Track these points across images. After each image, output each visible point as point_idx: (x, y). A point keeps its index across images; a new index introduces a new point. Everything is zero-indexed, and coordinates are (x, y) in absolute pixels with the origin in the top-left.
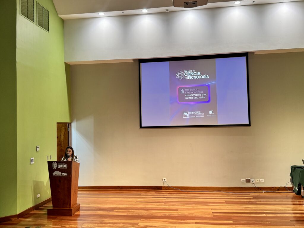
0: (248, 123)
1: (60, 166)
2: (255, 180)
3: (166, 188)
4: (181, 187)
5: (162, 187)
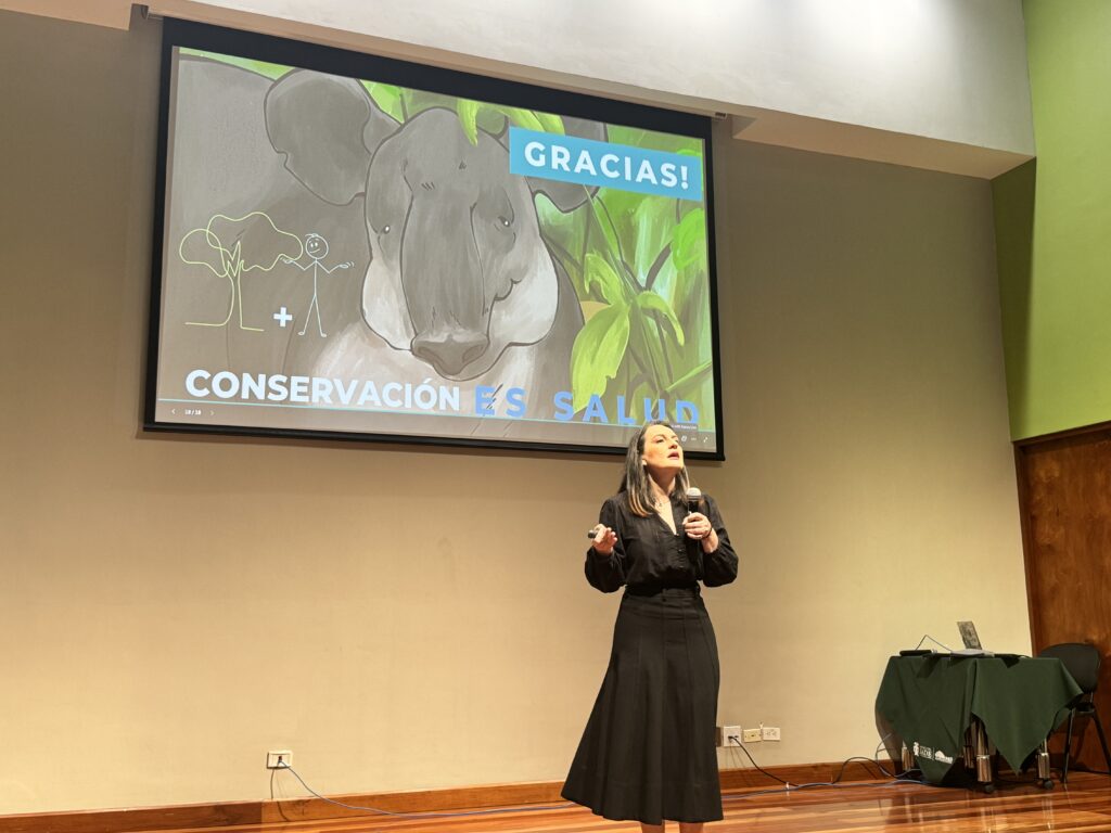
0: (713, 448)
2: (742, 734)
3: (288, 814)
4: (383, 797)
5: (264, 810)
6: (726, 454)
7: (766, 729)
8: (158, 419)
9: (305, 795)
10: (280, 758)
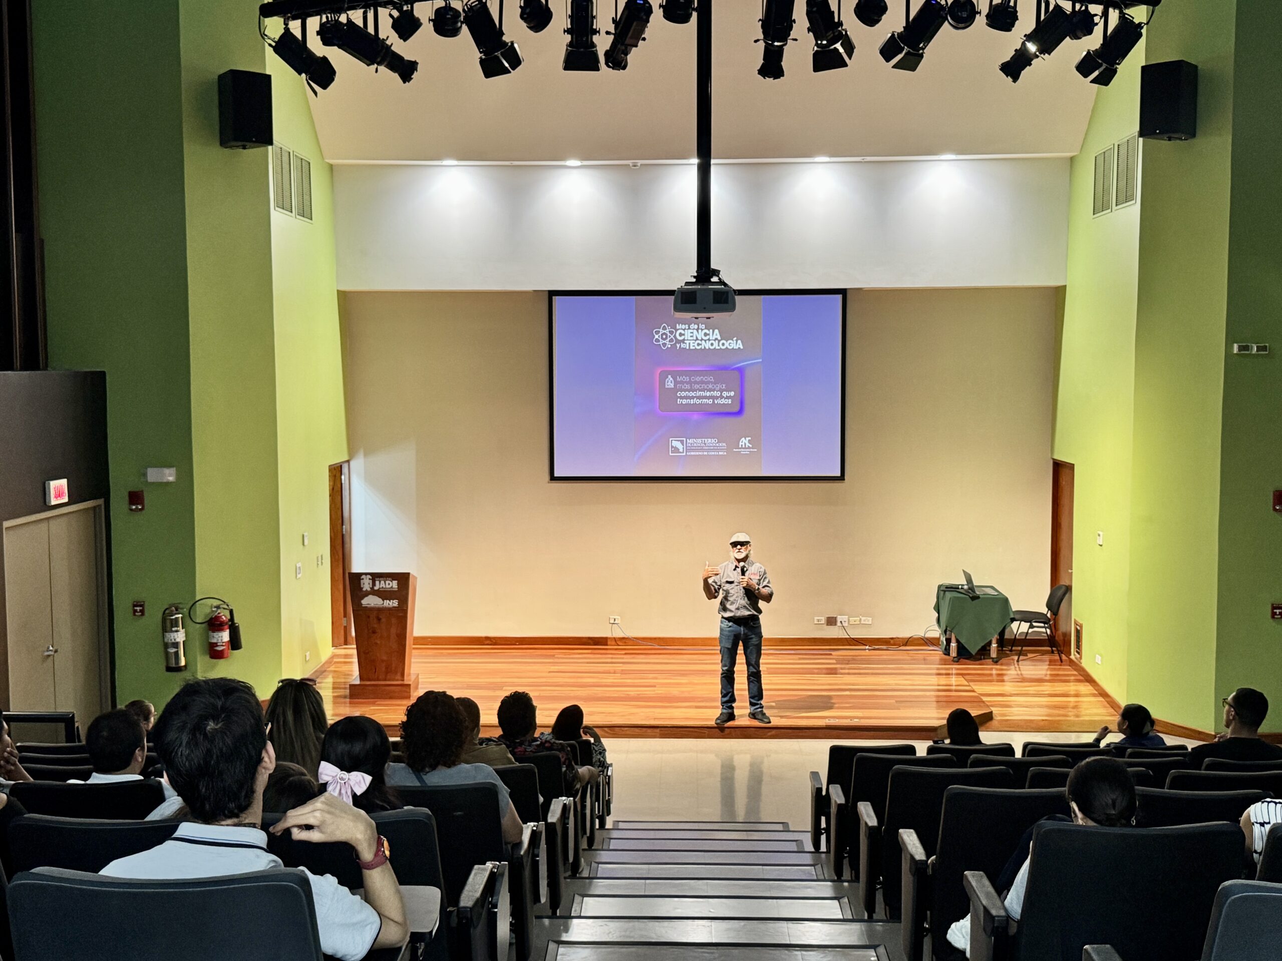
1: (380, 585)
2: (849, 620)
3: (618, 642)
4: (659, 638)
5: (608, 640)
6: (846, 478)
7: (863, 618)
8: (556, 475)
9: (621, 635)
10: (615, 620)
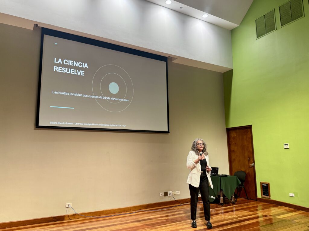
0: (167, 130)
2: (172, 193)
3: (71, 218)
4: (93, 213)
5: (65, 217)
6: (170, 132)
7: (177, 192)
8: (40, 125)
10: (69, 205)
